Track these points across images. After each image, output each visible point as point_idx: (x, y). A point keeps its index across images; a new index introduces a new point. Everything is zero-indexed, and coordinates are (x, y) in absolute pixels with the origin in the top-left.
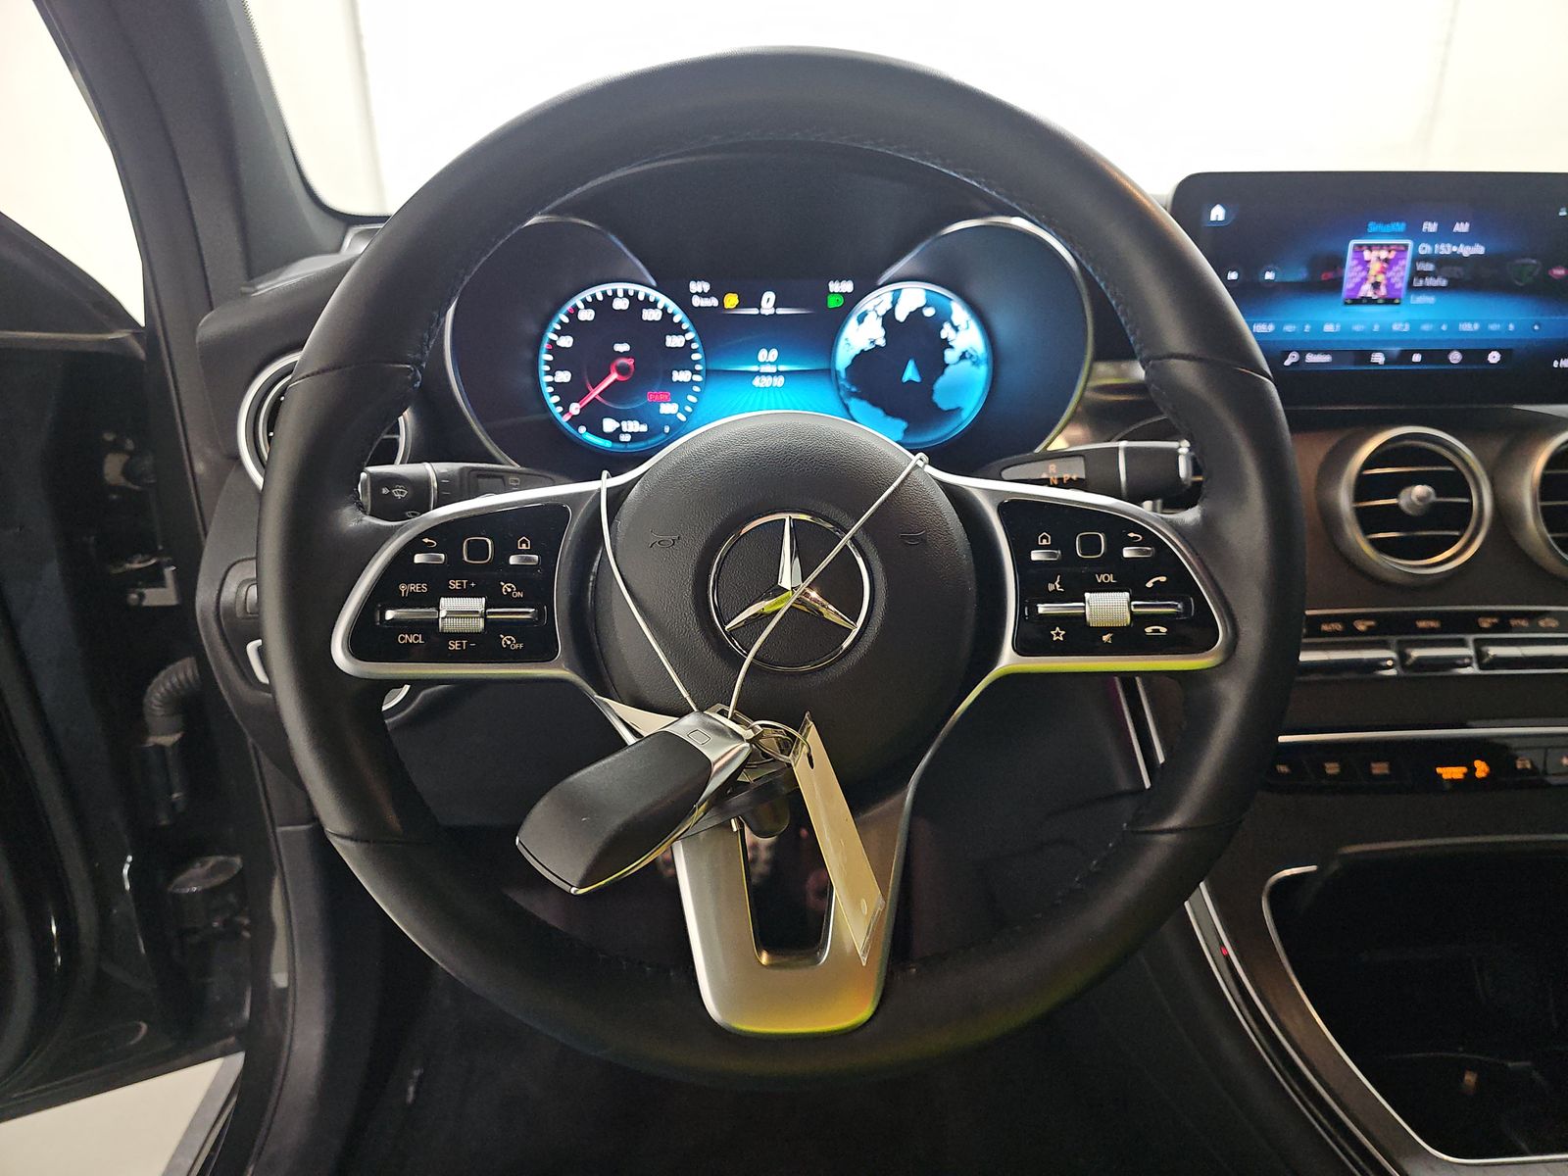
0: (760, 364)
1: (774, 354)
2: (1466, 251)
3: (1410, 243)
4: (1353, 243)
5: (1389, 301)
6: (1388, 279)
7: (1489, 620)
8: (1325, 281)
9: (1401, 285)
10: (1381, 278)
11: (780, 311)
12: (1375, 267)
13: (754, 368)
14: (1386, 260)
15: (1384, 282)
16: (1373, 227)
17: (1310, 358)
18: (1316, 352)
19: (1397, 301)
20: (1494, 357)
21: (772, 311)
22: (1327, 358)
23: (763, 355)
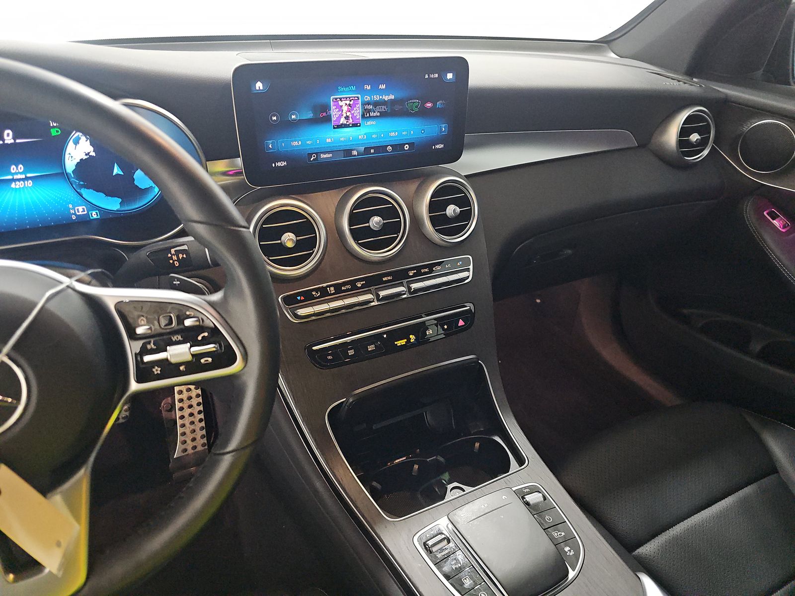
0: (13, 174)
1: (21, 167)
2: (386, 98)
3: (359, 96)
4: (332, 97)
5: (355, 125)
6: (353, 114)
7: (413, 272)
8: (322, 117)
9: (359, 116)
10: (348, 114)
11: (18, 141)
12: (345, 108)
13: (10, 177)
14: (350, 105)
15: (351, 116)
16: (341, 89)
17: (322, 156)
18: (325, 153)
19: (359, 125)
20: (407, 147)
21: (12, 141)
22: (331, 155)
23: (13, 169)
